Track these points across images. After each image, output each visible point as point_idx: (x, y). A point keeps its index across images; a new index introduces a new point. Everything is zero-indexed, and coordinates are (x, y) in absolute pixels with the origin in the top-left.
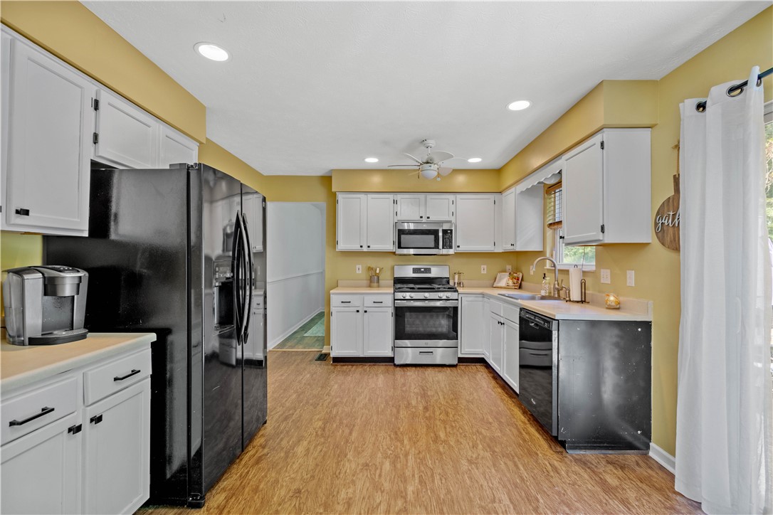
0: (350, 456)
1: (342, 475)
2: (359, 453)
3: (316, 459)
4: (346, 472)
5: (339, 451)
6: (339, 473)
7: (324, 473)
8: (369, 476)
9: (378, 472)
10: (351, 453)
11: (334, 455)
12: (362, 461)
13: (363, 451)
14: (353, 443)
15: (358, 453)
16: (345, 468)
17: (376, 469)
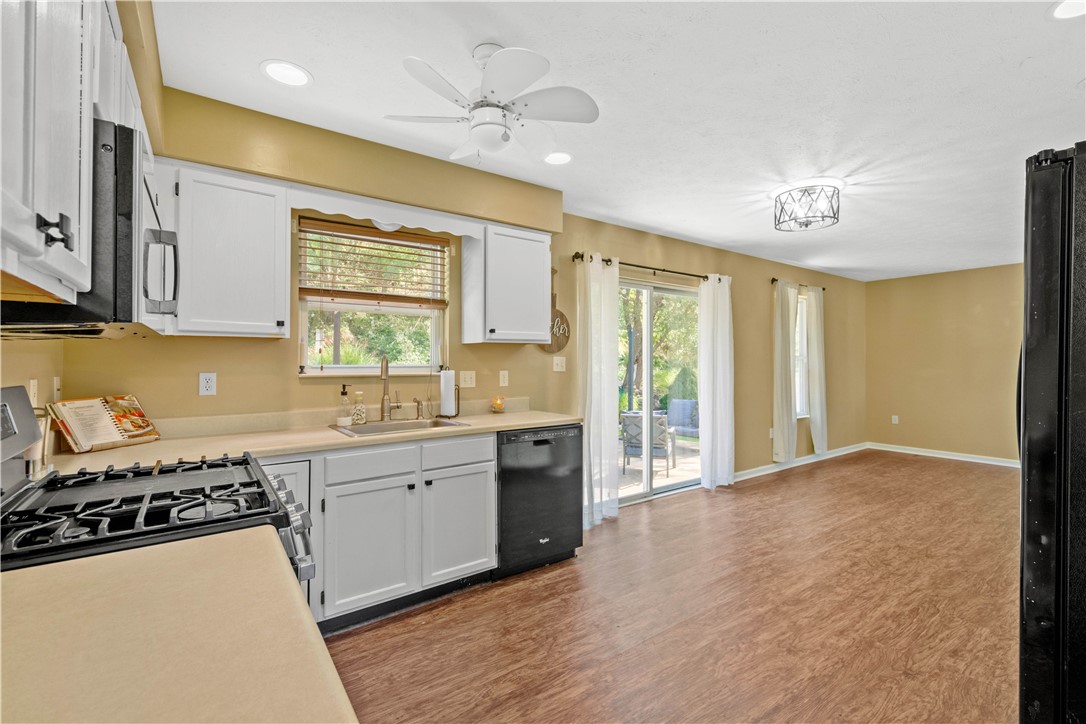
0: (807, 674)
1: (836, 659)
2: (788, 670)
3: (869, 702)
4: (827, 659)
5: (821, 691)
6: (837, 663)
7: (862, 675)
8: (797, 640)
9: (782, 638)
10: (801, 677)
11: (832, 690)
12: (792, 659)
13: (780, 669)
14: (786, 690)
15: (790, 672)
16: (825, 664)
17: (780, 642)
